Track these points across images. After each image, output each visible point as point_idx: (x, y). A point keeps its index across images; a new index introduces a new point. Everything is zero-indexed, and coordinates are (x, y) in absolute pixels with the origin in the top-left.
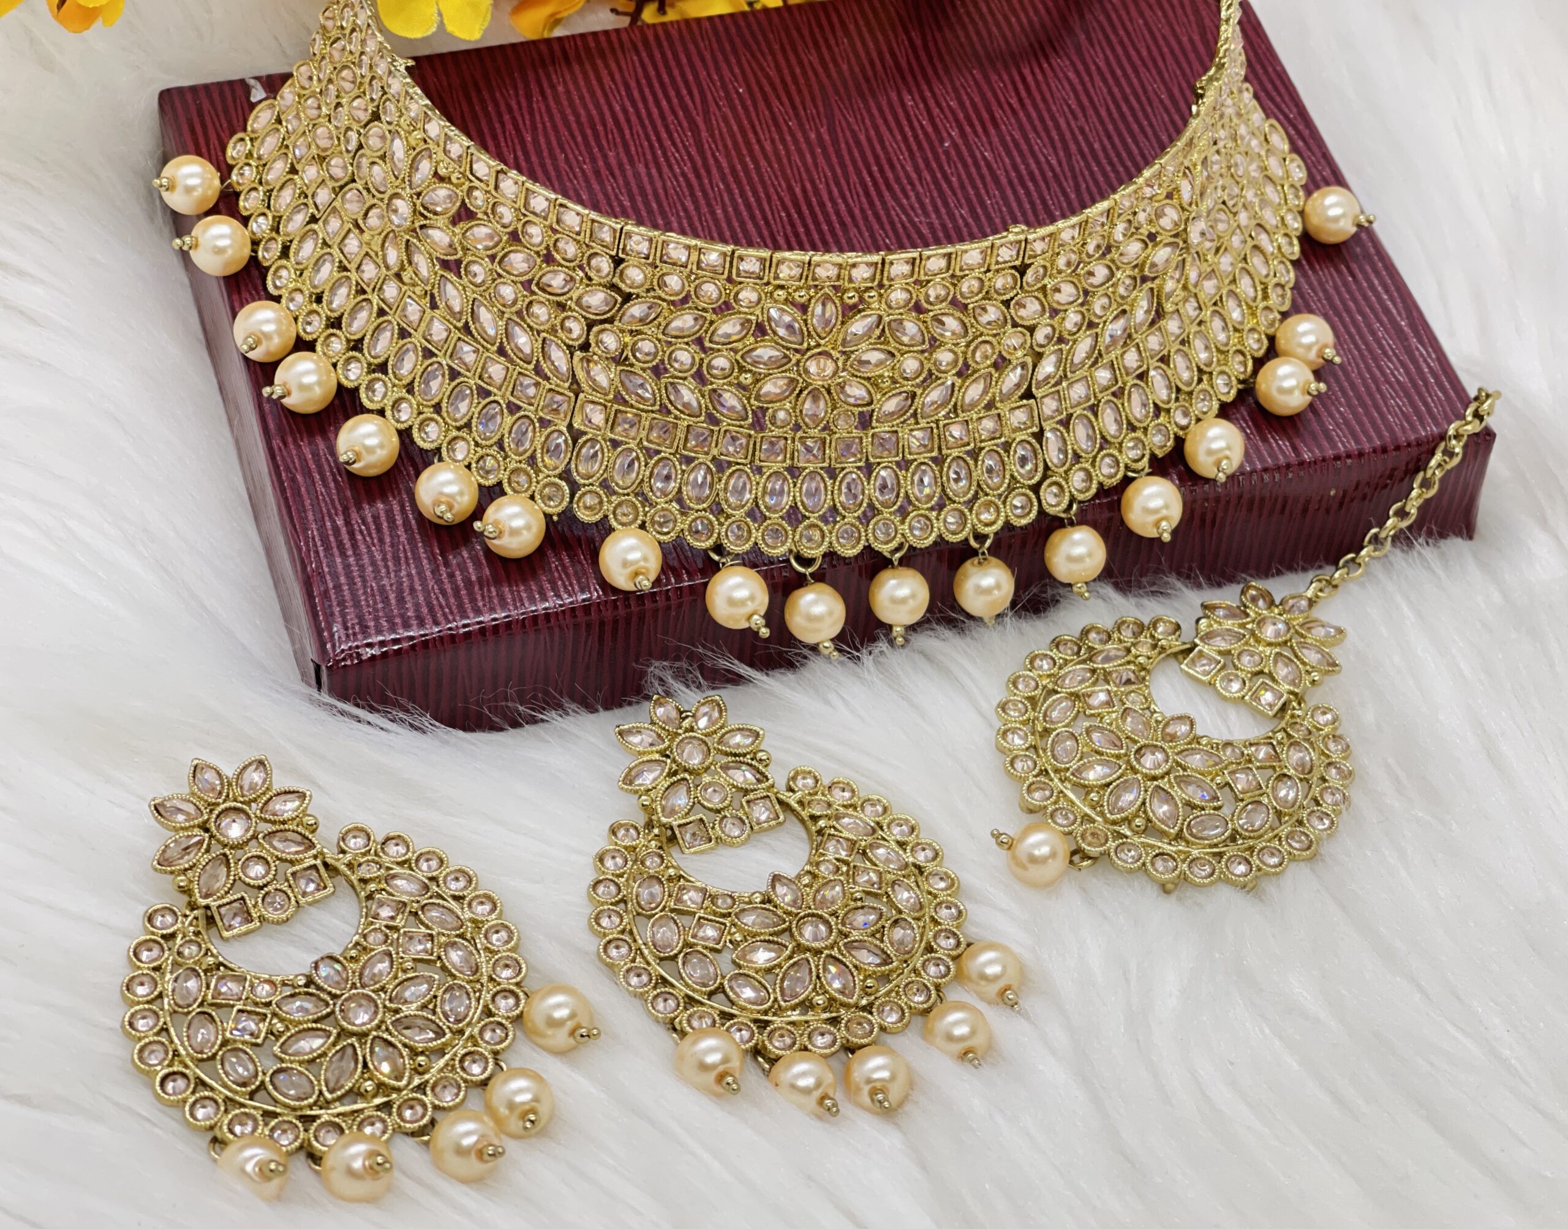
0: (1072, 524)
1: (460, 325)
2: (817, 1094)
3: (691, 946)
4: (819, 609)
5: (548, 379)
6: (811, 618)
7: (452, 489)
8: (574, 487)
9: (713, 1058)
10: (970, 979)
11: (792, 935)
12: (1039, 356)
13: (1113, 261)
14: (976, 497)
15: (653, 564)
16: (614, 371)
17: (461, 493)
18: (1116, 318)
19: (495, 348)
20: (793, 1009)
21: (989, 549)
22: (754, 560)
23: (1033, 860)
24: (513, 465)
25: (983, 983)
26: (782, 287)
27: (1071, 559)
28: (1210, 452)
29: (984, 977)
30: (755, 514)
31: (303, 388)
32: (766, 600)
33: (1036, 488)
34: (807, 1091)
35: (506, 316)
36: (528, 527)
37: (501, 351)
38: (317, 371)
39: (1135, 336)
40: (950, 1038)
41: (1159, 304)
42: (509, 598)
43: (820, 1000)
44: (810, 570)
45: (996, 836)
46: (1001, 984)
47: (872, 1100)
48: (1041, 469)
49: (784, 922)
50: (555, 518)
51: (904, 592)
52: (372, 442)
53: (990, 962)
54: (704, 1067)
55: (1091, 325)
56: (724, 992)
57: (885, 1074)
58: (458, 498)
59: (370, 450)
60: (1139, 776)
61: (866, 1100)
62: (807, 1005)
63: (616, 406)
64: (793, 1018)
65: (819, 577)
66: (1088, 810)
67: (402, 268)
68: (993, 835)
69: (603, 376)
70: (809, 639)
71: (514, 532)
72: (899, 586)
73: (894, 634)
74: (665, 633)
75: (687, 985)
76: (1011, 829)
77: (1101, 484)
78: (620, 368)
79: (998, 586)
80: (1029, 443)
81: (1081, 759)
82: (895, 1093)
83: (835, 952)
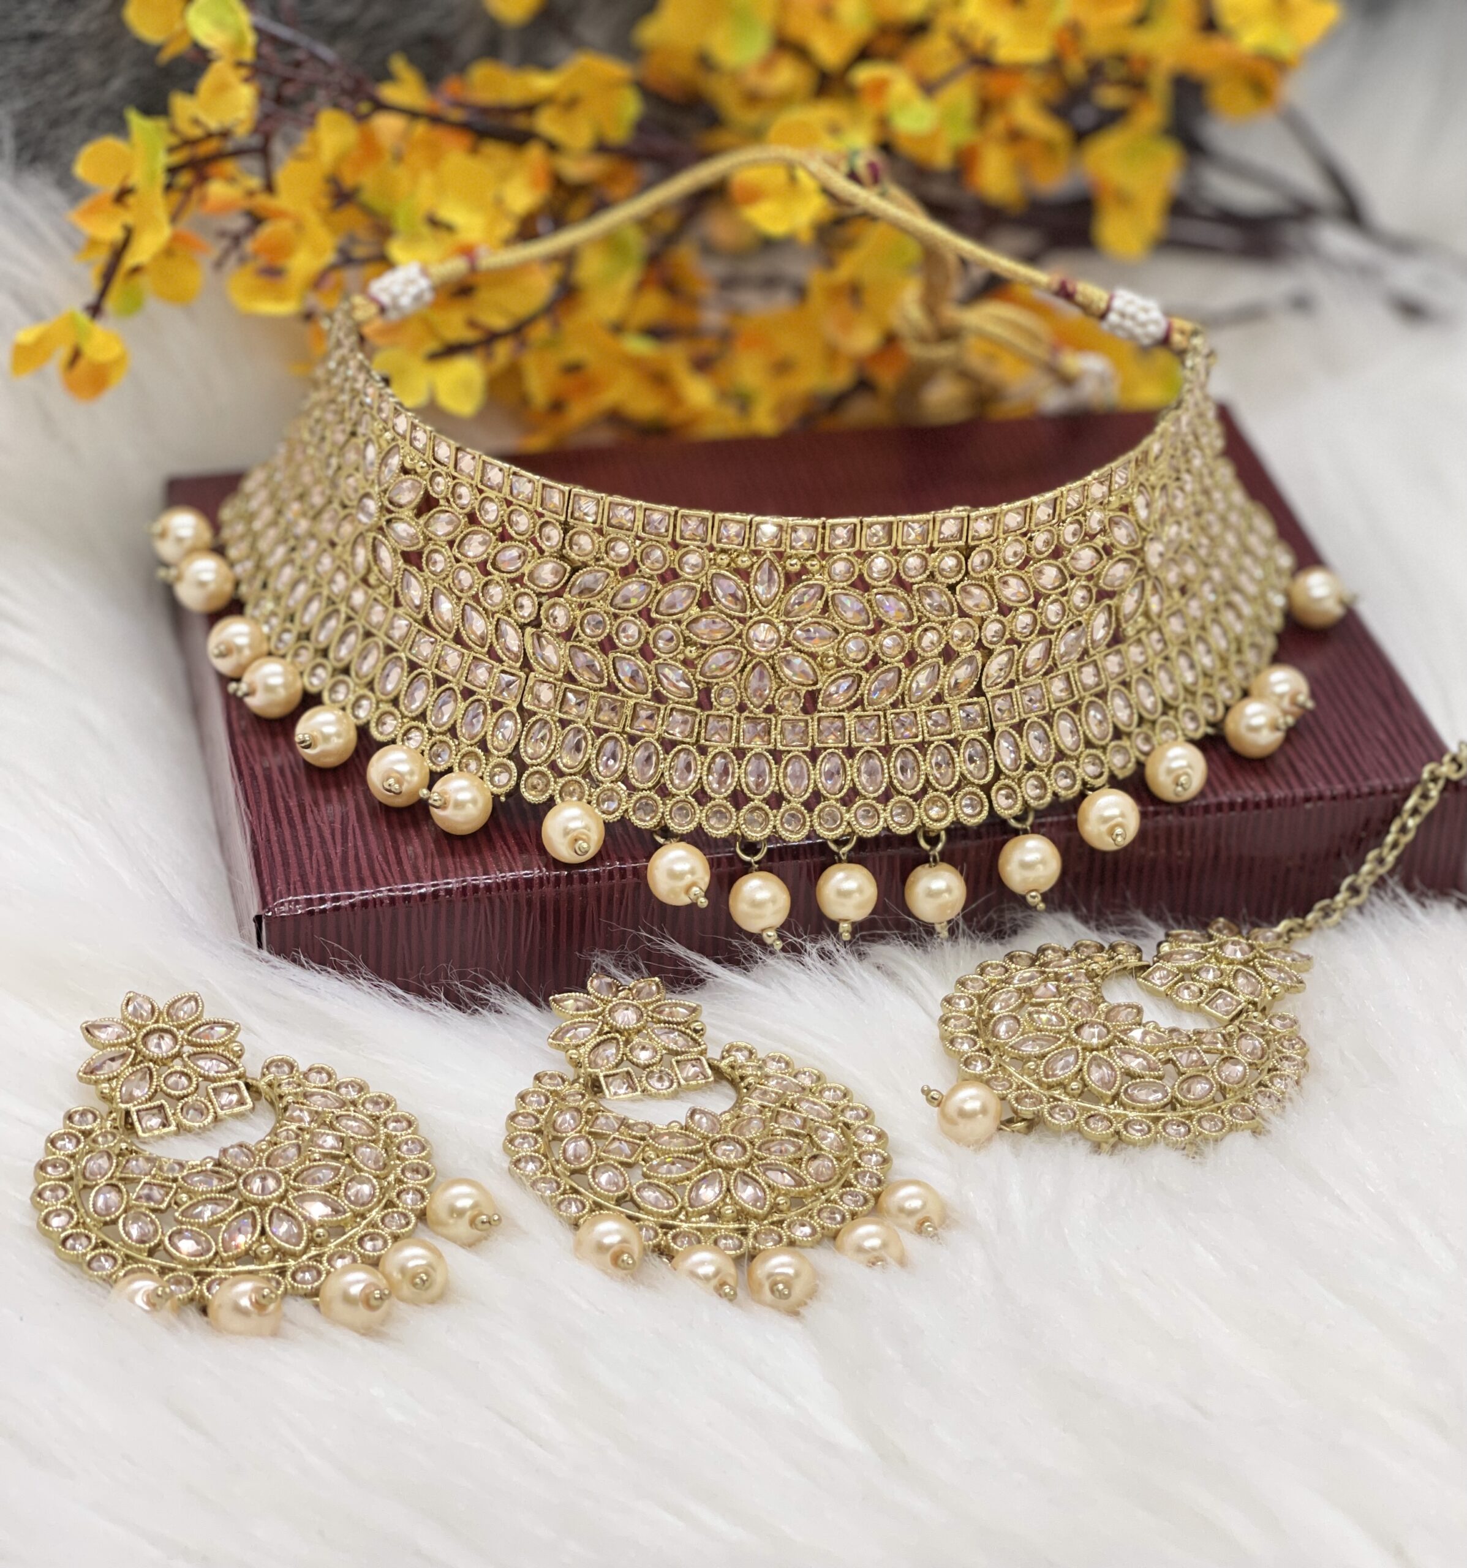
0: (1025, 832)
1: (420, 617)
2: (715, 1282)
3: (601, 1160)
4: (763, 895)
5: (501, 661)
6: (756, 904)
7: (404, 768)
8: (522, 767)
9: (612, 1240)
10: (888, 1212)
11: (706, 1154)
12: (988, 653)
13: (1064, 563)
14: (924, 791)
15: (593, 840)
16: (565, 647)
17: (411, 773)
18: (1071, 628)
19: (451, 636)
20: (701, 1214)
21: (942, 853)
22: (698, 839)
23: (963, 1114)
24: (465, 749)
25: (903, 1216)
26: (724, 551)
27: (1026, 866)
28: (1170, 771)
29: (902, 1210)
30: (701, 796)
31: (270, 689)
32: (707, 879)
33: (987, 788)
34: (706, 1279)
35: (463, 601)
36: (474, 801)
37: (458, 639)
38: (284, 674)
39: (1092, 652)
40: (860, 1249)
41: (1119, 625)
42: (451, 867)
43: (728, 1210)
44: (757, 858)
45: (926, 1092)
46: (919, 1217)
47: (772, 1291)
48: (992, 770)
49: (699, 1142)
50: (503, 799)
51: (851, 885)
52: (330, 730)
53: (911, 1197)
54: (601, 1248)
55: (1043, 631)
56: (633, 1200)
57: (790, 1271)
58: (408, 777)
59: (327, 738)
60: (1079, 1047)
61: (767, 1295)
62: (715, 1214)
63: (565, 685)
64: (702, 1225)
65: (763, 867)
66: (1026, 1079)
67: (369, 570)
68: (923, 1091)
69: (553, 653)
70: (753, 926)
71: (459, 805)
72: (847, 878)
73: (841, 930)
74: (609, 917)
75: (595, 1193)
76: (940, 1085)
77: (1055, 794)
78: (569, 644)
79: (949, 890)
80: (981, 743)
81: (1022, 1034)
82: (799, 1290)
83: (748, 1171)
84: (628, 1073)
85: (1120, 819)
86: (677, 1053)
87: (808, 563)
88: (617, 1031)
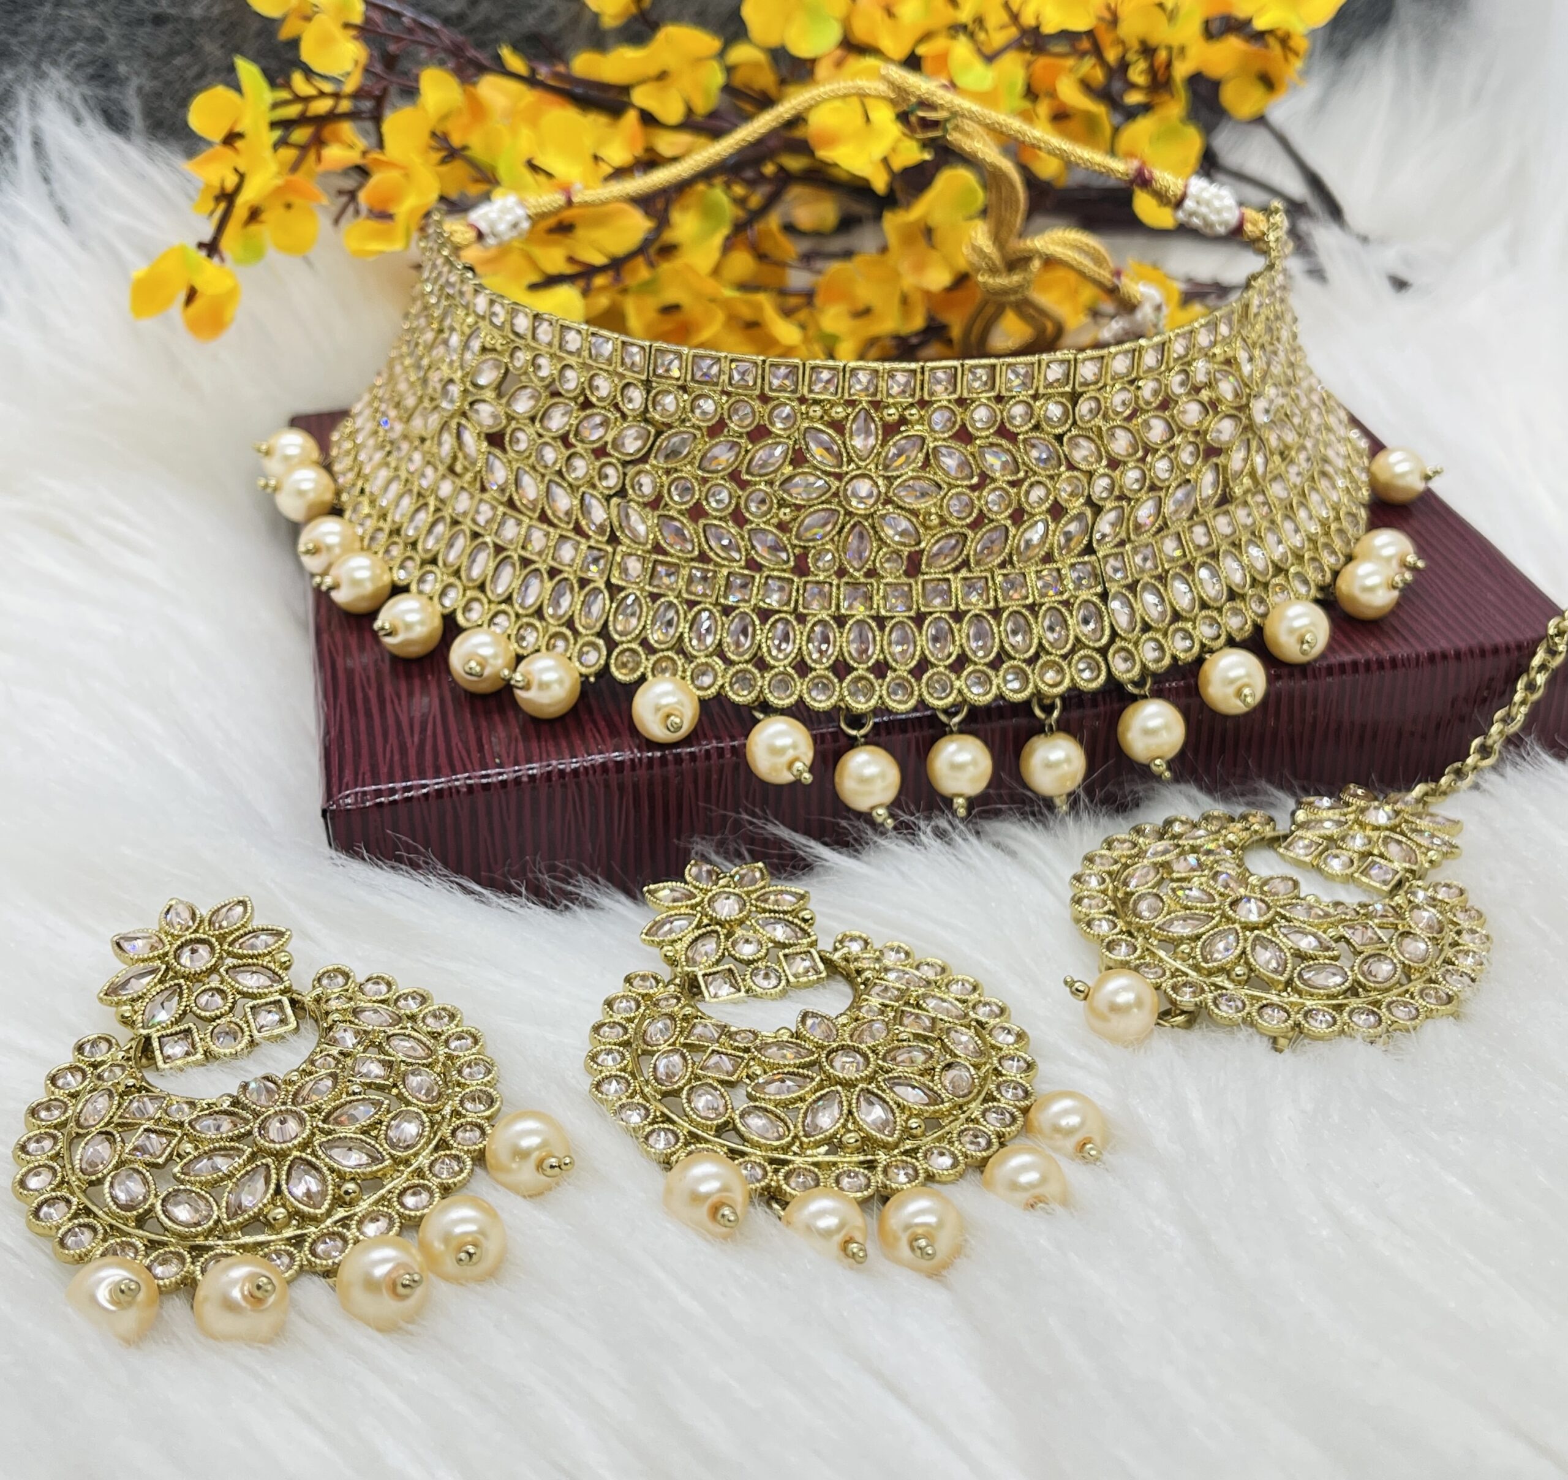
0: (1145, 697)
1: (505, 499)
2: (839, 1238)
3: (697, 1078)
4: (871, 770)
5: (588, 537)
6: (864, 780)
7: (486, 651)
8: (611, 645)
9: (708, 1187)
10: (1041, 1132)
11: (821, 1068)
12: (1098, 510)
13: (1172, 417)
14: (1037, 656)
15: (687, 717)
16: (652, 519)
17: (495, 656)
18: (1179, 486)
19: (536, 515)
20: (818, 1144)
21: (1058, 721)
22: (800, 712)
23: (1115, 1008)
24: (553, 630)
25: (1058, 1136)
26: (816, 402)
27: (1148, 732)
28: (1292, 631)
29: (1057, 1129)
30: (802, 667)
31: (356, 583)
32: (811, 754)
33: (1103, 651)
34: (827, 1234)
35: (547, 479)
36: (560, 682)
37: (543, 518)
38: (371, 568)
39: (1201, 511)
40: (1014, 1186)
41: (1226, 484)
42: (536, 751)
43: (850, 1138)
44: (863, 732)
45: (1069, 984)
46: (1078, 1137)
47: (912, 1249)
48: (1107, 632)
49: (813, 1053)
50: (592, 679)
51: (964, 757)
52: (412, 618)
53: (1066, 1112)
54: (696, 1198)
55: (1153, 488)
56: (735, 1129)
57: (931, 1219)
58: (491, 661)
59: (409, 626)
60: (1237, 926)
61: (905, 1252)
62: (834, 1144)
63: (654, 556)
64: (820, 1159)
65: (870, 740)
66: (1178, 964)
67: (455, 458)
68: (1066, 982)
69: (641, 524)
70: (862, 804)
71: (544, 686)
72: (960, 750)
73: (955, 806)
74: (708, 800)
75: (691, 1121)
76: (1086, 977)
77: (1175, 658)
78: (657, 513)
79: (1068, 760)
80: (1094, 604)
81: (1169, 913)
82: (943, 1245)
83: (872, 1087)
84: (730, 970)
85: (1246, 680)
86: (784, 946)
87: (907, 413)
88: (717, 923)
